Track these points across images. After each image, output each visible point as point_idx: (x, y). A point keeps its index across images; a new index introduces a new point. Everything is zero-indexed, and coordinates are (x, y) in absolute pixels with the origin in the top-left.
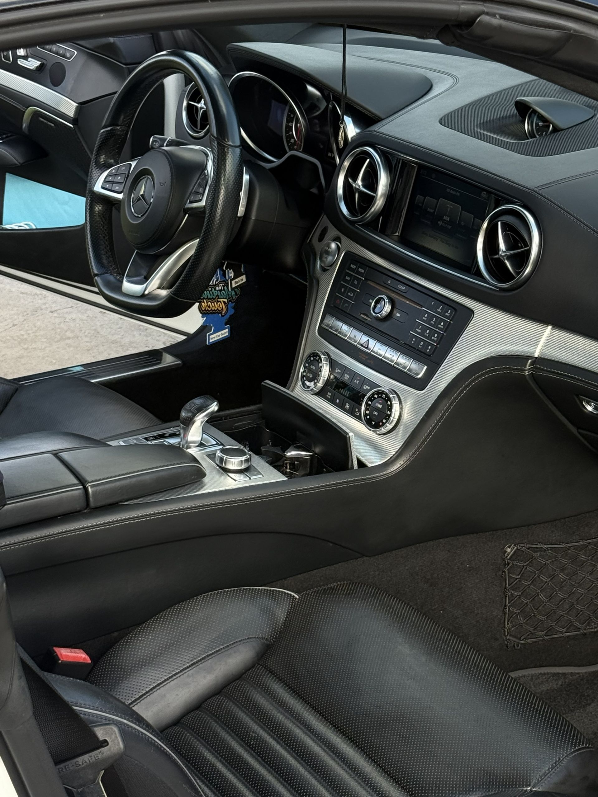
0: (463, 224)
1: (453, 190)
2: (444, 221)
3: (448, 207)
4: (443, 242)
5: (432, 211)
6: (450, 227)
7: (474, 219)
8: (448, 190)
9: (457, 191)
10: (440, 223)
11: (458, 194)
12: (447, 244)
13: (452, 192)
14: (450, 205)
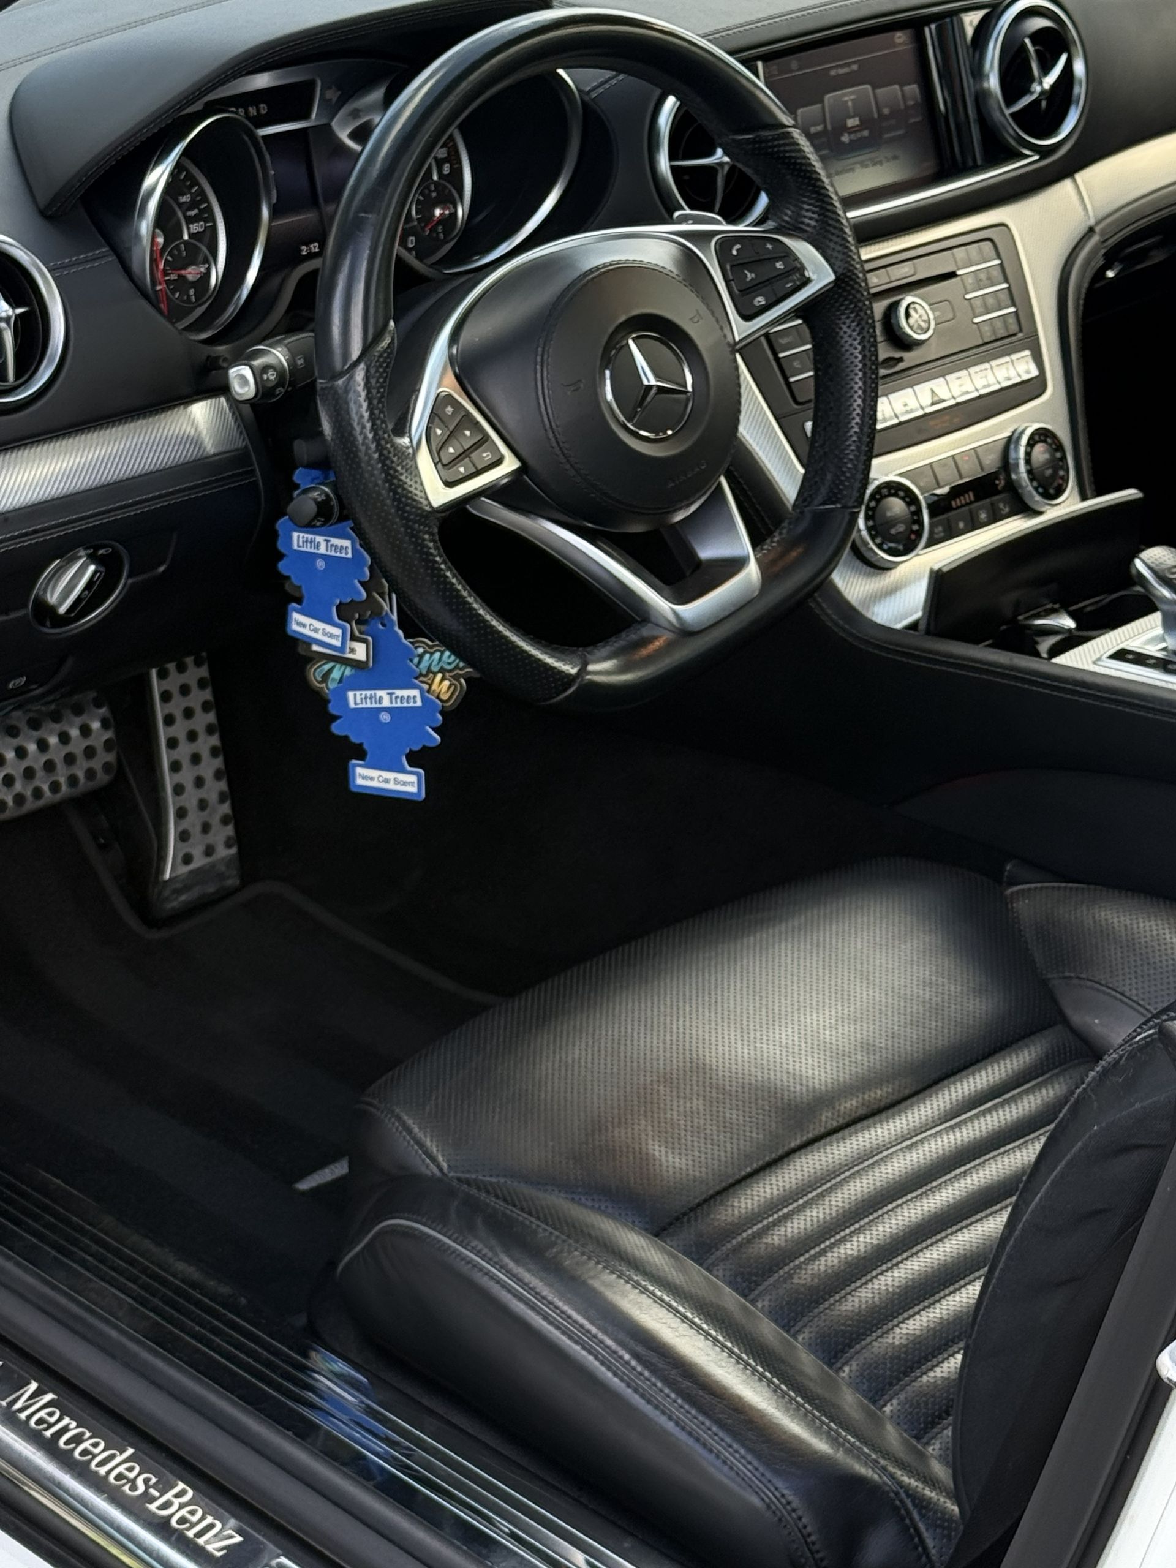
0: (886, 111)
1: (841, 66)
2: (850, 131)
3: (846, 102)
4: (867, 166)
5: (820, 128)
6: (866, 133)
7: (902, 91)
8: (833, 73)
9: (848, 65)
10: (845, 138)
11: (855, 67)
12: (875, 164)
13: (841, 71)
14: (848, 96)
